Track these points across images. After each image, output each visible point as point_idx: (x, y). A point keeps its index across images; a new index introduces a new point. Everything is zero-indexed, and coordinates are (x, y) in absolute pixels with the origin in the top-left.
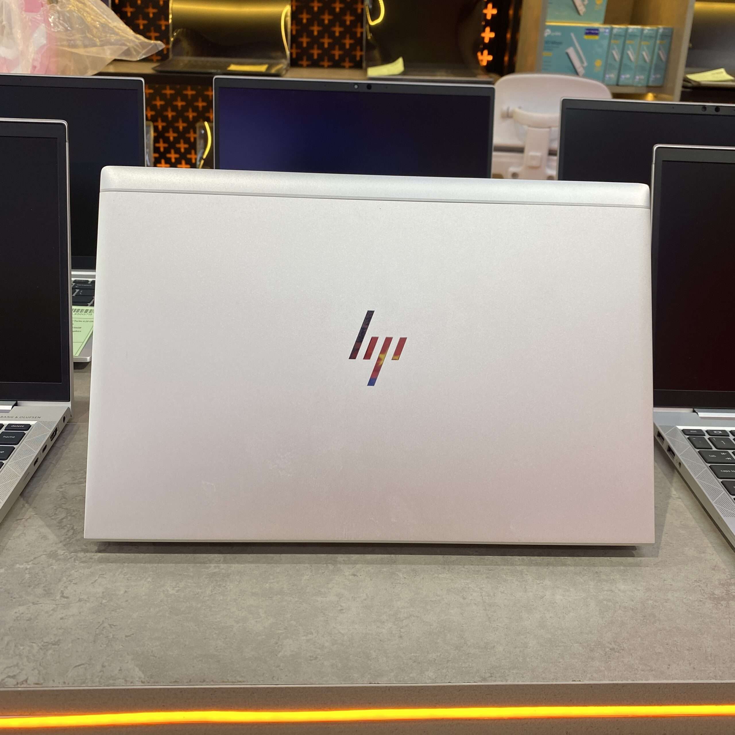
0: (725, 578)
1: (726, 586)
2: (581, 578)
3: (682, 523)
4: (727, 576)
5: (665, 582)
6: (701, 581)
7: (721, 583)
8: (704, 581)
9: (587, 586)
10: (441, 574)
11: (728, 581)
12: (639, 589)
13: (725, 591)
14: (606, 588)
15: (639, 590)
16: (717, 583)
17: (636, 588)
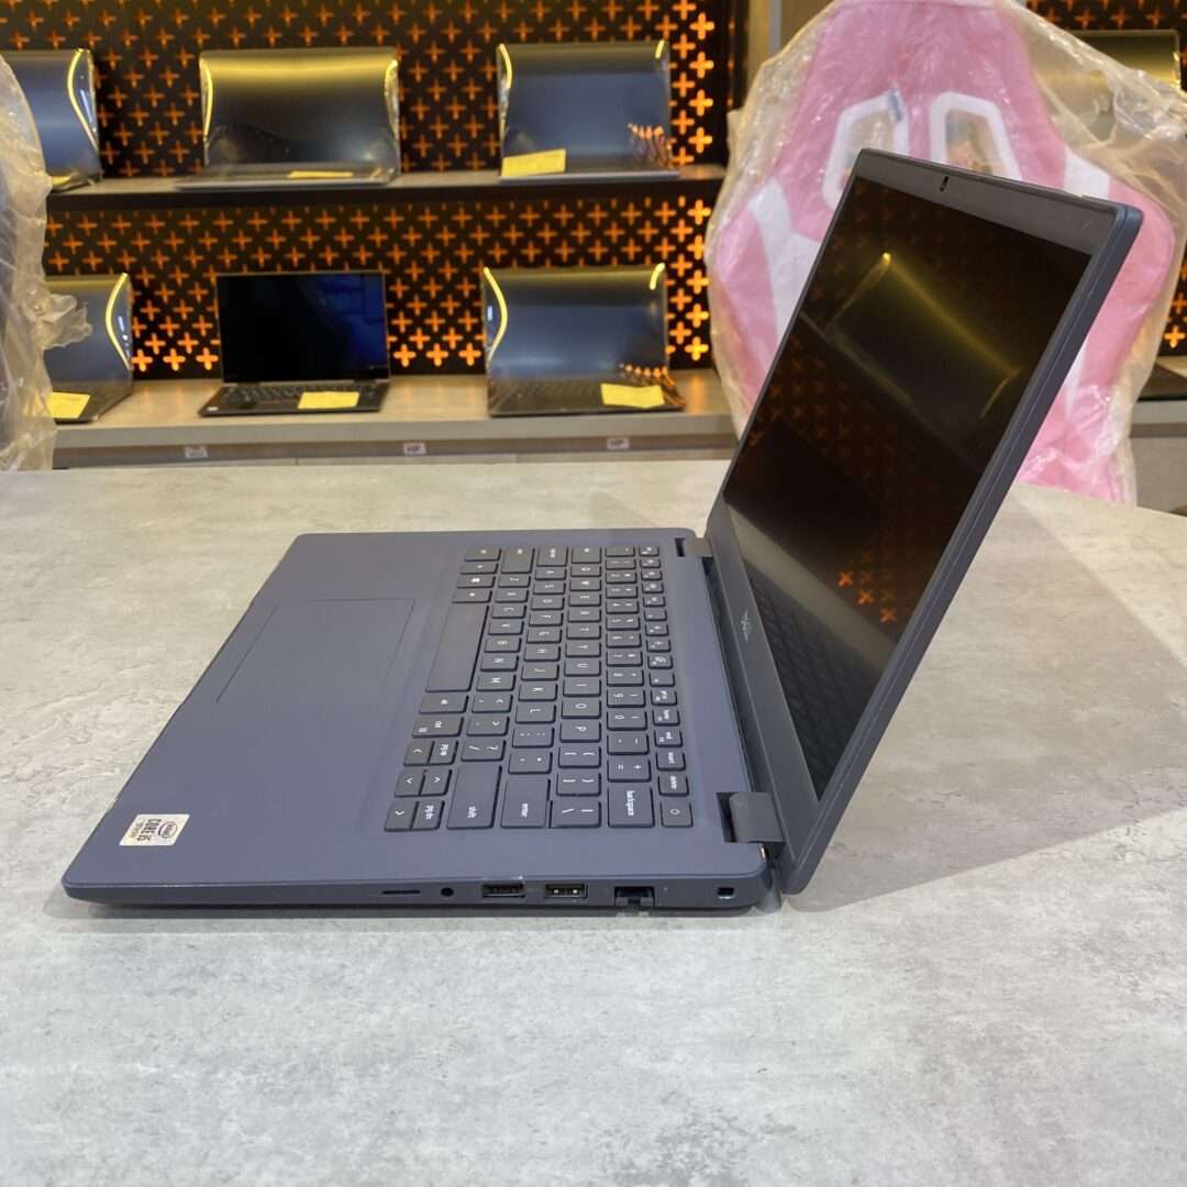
0: (681, 1122)
1: (670, 1145)
2: (348, 1127)
3: (657, 987)
4: (686, 1119)
5: (537, 1134)
6: (618, 1131)
7: (665, 1135)
8: (625, 1132)
9: (348, 1149)
10: (38, 1122)
11: (684, 1131)
12: (464, 1153)
13: (660, 1158)
14: (389, 1152)
15: (462, 1157)
16: (654, 1135)
17: (457, 1153)
